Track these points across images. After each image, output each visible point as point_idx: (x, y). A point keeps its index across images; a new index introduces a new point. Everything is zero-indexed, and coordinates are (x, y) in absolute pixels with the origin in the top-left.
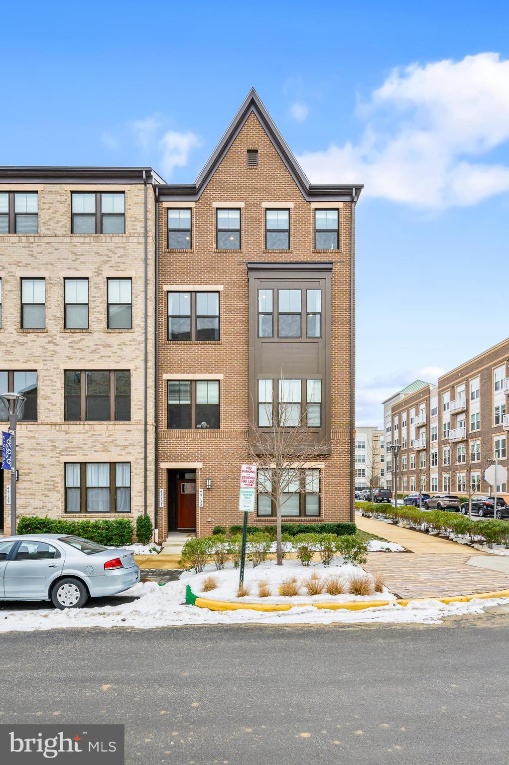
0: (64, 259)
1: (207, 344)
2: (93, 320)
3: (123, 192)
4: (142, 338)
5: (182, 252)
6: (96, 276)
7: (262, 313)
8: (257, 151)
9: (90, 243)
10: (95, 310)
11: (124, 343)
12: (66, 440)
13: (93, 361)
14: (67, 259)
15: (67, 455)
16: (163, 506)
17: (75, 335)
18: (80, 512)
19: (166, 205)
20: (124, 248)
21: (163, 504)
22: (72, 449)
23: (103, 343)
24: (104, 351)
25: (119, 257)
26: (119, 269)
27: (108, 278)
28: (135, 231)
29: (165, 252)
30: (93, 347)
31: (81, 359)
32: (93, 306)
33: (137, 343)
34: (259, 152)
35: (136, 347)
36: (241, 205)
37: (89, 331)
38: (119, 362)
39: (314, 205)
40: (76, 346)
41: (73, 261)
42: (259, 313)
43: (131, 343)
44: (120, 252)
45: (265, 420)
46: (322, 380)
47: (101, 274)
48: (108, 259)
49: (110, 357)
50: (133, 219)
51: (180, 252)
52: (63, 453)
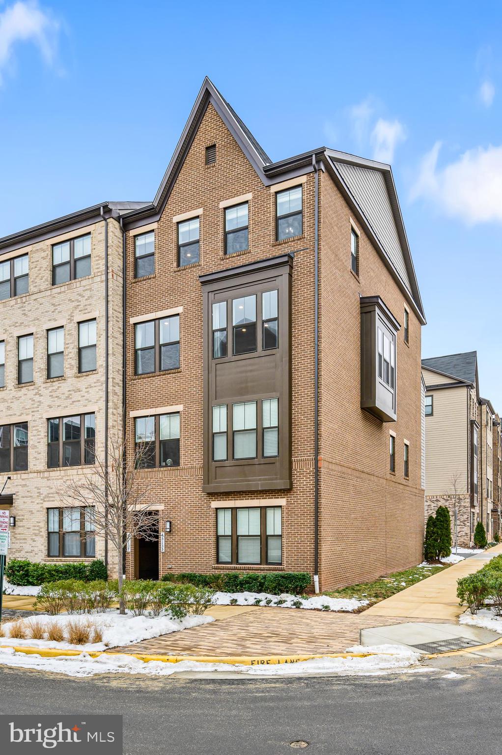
0: (46, 312)
1: (168, 374)
2: (67, 366)
3: (89, 233)
4: (104, 379)
5: (146, 280)
6: (69, 323)
7: (217, 330)
8: (214, 146)
9: (64, 292)
10: (68, 357)
11: (90, 385)
12: (48, 487)
13: (67, 407)
14: (49, 311)
15: (48, 501)
16: (130, 551)
17: (54, 384)
18: (59, 557)
19: (132, 233)
20: (90, 290)
21: (130, 549)
22: (52, 495)
23: (74, 388)
24: (76, 396)
25: (86, 299)
26: (86, 311)
27: (79, 323)
28: (99, 270)
29: (132, 284)
30: (67, 394)
31: (58, 406)
32: (67, 353)
33: (100, 384)
34: (217, 145)
35: (100, 388)
36: (199, 212)
37: (63, 378)
38: (86, 406)
39: (274, 189)
40: (55, 394)
41: (53, 312)
42: (214, 332)
43: (95, 385)
44: (87, 293)
45: (221, 453)
46: (278, 399)
47: (73, 320)
48: (78, 304)
49: (79, 401)
50: (97, 258)
51: (144, 280)
52: (45, 499)
